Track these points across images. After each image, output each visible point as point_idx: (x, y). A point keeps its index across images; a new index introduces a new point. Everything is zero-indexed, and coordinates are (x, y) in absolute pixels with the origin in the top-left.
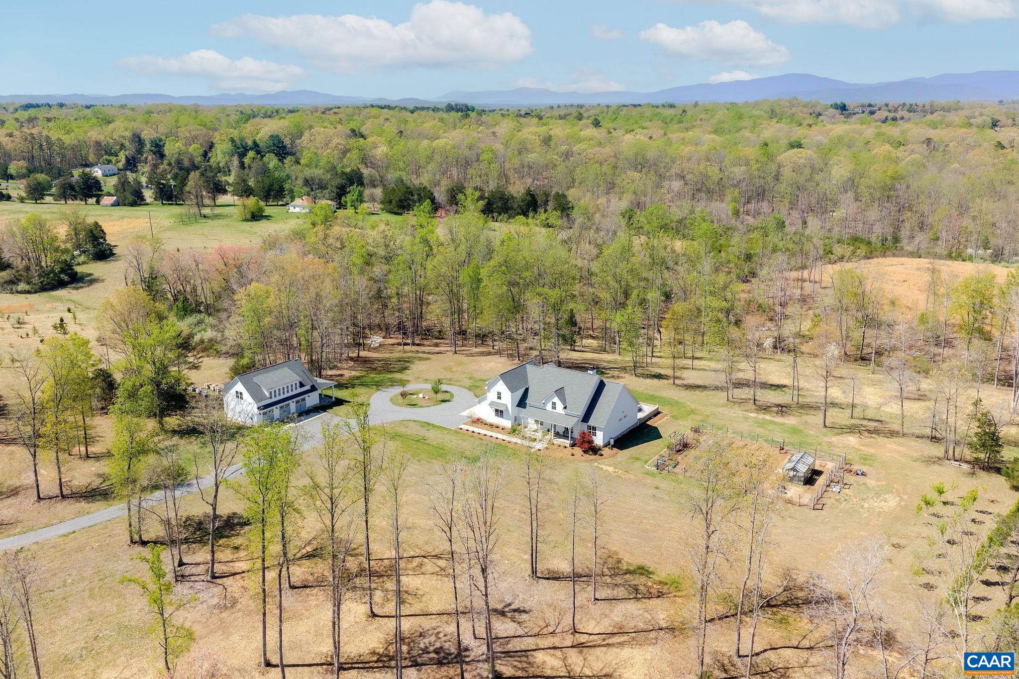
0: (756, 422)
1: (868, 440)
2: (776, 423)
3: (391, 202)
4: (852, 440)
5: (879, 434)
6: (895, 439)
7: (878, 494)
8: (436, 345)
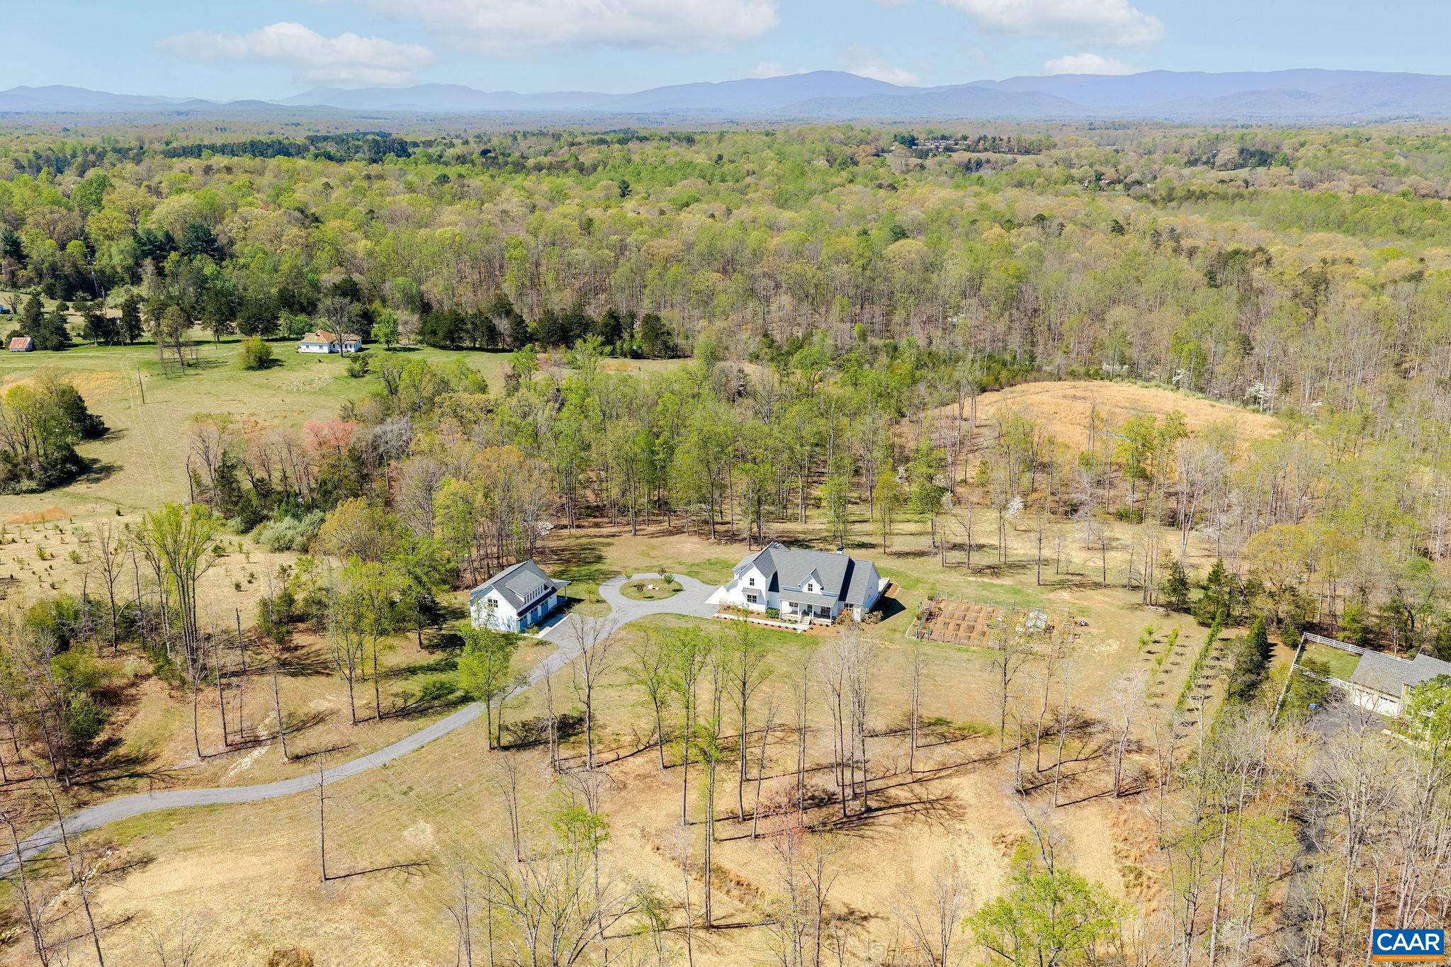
0: (979, 586)
1: (1078, 594)
2: (996, 586)
3: (434, 333)
4: (1065, 595)
5: (1085, 587)
6: (1099, 591)
7: (1103, 641)
8: (597, 525)
